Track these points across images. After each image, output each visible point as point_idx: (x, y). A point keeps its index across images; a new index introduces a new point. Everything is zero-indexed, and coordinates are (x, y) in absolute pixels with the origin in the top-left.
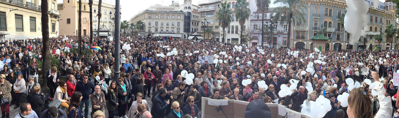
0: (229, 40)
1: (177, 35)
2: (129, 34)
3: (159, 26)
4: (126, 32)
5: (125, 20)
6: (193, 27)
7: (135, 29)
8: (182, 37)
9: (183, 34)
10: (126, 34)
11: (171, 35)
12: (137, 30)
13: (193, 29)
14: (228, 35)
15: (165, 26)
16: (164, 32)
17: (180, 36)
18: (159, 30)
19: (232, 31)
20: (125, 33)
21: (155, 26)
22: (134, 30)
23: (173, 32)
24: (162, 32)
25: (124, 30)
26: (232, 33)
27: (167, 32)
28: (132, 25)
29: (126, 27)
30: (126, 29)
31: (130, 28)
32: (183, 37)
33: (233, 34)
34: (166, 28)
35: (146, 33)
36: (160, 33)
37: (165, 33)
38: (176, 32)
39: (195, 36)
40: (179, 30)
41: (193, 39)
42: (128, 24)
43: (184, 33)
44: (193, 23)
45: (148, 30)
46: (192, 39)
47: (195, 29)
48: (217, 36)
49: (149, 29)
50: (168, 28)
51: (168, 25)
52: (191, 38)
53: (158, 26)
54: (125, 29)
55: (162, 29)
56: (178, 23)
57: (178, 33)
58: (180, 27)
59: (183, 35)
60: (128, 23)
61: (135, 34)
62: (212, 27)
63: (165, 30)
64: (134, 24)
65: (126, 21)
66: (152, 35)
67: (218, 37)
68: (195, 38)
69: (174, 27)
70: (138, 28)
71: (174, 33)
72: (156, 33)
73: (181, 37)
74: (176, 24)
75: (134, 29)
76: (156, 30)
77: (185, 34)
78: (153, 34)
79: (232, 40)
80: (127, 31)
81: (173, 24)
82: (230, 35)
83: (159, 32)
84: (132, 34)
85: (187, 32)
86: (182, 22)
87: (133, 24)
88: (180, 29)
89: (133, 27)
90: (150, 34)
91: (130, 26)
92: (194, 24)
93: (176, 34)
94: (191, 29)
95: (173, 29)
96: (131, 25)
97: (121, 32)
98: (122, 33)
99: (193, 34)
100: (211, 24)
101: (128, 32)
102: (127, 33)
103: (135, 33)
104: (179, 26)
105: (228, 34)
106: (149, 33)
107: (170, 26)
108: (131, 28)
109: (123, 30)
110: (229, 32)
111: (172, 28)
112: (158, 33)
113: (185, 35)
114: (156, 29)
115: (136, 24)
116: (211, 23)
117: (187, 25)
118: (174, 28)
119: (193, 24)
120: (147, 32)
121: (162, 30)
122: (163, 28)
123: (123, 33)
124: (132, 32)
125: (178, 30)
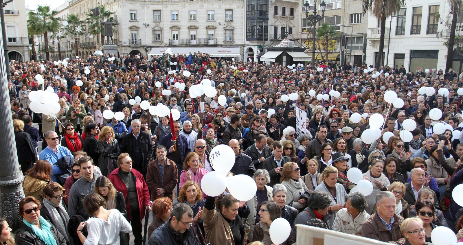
0: (399, 56)
1: (224, 51)
2: (64, 52)
3: (166, 23)
4: (50, 43)
5: (43, 6)
6: (277, 24)
7: (84, 36)
8: (242, 56)
9: (243, 46)
10: (53, 52)
11: (203, 51)
12: (92, 36)
13: (276, 29)
14: (398, 40)
15: (184, 22)
16: (183, 42)
17: (234, 52)
18: (167, 36)
19: (415, 24)
20: (46, 49)
21: (152, 25)
22: (82, 39)
23: (211, 42)
24: (175, 42)
25: (42, 39)
26: (412, 33)
27: (193, 42)
28: (73, 19)
29: (50, 29)
30: (50, 34)
31: (65, 31)
32: (246, 56)
33: (418, 36)
34: (190, 28)
35: (124, 46)
36: (171, 46)
37: (187, 46)
38: (221, 42)
39: (285, 50)
40: (231, 35)
41: (279, 60)
42: (59, 19)
43: (247, 43)
44: (276, 8)
45: (130, 37)
46: (274, 60)
47: (283, 29)
48: (357, 48)
49: (134, 32)
50: (196, 28)
51: (193, 18)
52: (270, 56)
53: (161, 25)
54: (46, 35)
55: (175, 32)
56: (228, 12)
57: (230, 44)
58: (233, 24)
59: (246, 48)
60: (54, 13)
61: (85, 51)
62: (339, 17)
63: (184, 35)
64: (81, 19)
65: (47, 9)
66: (142, 51)
67: (359, 53)
68: (284, 58)
69: (216, 24)
70: (94, 32)
71: (216, 46)
72: (158, 45)
73: (239, 56)
74: (220, 17)
75: (81, 34)
76: (158, 37)
77: (253, 48)
78: (147, 51)
79: (411, 58)
80: (56, 41)
81: (213, 15)
82: (403, 40)
83: (166, 42)
84: (74, 52)
85: (258, 40)
86: (240, 8)
87: (78, 20)
88: (235, 32)
89: (79, 29)
90: (138, 49)
91: (65, 23)
92: (280, 12)
93: (221, 46)
94: (271, 31)
95: (211, 32)
96: (69, 22)
97: (33, 47)
98: (36, 48)
99: (277, 46)
100: (334, 8)
101: (59, 44)
102: (56, 50)
103: (87, 48)
104: (232, 21)
105: (398, 36)
106: (132, 45)
107: (202, 22)
108: (72, 31)
109: (39, 40)
110: (400, 30)
111: (208, 28)
112: (163, 45)
113: (250, 50)
114: (156, 32)
115: (88, 19)
116: (336, 6)
117: (258, 18)
118: (214, 28)
119: (276, 12)
120: (128, 44)
121: (175, 37)
122: (178, 28)
123: (40, 51)
124: (76, 46)
125: (229, 33)
